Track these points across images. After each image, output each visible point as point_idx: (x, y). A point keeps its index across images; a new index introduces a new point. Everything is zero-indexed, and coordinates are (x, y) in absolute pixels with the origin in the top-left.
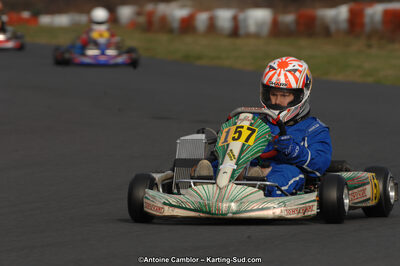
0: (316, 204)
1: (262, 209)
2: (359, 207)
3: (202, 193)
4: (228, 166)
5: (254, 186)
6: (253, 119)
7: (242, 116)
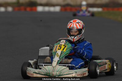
0: (87, 72)
1: (68, 74)
2: (103, 72)
3: (47, 69)
4: (56, 59)
5: (65, 66)
6: (66, 42)
7: (62, 41)
